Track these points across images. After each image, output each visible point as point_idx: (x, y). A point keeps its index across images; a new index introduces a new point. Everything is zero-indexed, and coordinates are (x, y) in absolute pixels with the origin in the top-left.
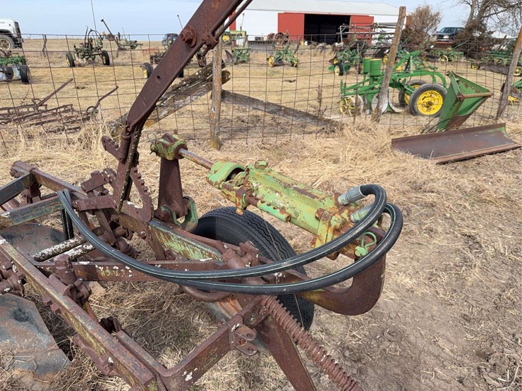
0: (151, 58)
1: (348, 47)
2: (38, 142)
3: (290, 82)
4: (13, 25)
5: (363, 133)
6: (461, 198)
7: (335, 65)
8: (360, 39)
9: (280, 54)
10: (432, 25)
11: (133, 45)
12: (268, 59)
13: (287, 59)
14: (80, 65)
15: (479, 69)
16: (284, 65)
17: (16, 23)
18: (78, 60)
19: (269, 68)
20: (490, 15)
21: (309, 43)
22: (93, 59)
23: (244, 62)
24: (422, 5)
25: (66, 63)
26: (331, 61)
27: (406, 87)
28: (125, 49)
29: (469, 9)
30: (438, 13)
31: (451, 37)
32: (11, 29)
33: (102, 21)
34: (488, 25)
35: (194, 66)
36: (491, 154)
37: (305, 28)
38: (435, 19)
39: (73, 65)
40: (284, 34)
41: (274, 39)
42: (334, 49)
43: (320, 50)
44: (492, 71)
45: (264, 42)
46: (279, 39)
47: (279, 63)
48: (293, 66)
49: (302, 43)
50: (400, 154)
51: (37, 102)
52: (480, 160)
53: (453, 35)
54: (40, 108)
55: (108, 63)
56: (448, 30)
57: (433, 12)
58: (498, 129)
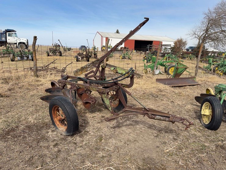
0: (78, 54)
1: (150, 53)
2: (53, 75)
3: (128, 64)
4: (26, 41)
5: (149, 78)
6: (174, 95)
7: (145, 59)
8: (155, 50)
9: (125, 55)
10: (184, 45)
11: (69, 49)
12: (120, 56)
13: (127, 56)
14: (51, 56)
15: (201, 62)
16: (126, 58)
17: (27, 40)
18: (50, 54)
19: (120, 60)
20: (206, 43)
21: (136, 51)
22: (56, 54)
23: (111, 57)
24: (180, 38)
25: (46, 55)
26: (144, 58)
27: (166, 66)
28: (66, 51)
29: (198, 40)
30: (186, 42)
31: (192, 50)
32: (25, 42)
33: (59, 40)
34: (206, 46)
35: (93, 58)
36: (190, 86)
37: (135, 45)
38: (185, 44)
39: (48, 55)
40: (127, 47)
41: (123, 49)
42: (145, 54)
43: (140, 54)
44: (206, 63)
45: (119, 50)
46: (125, 49)
47: (124, 58)
48: (129, 59)
49: (134, 51)
50: (158, 83)
51: (45, 66)
52: (185, 87)
53: (193, 49)
54: (46, 68)
55: (61, 55)
56: (191, 48)
57: (184, 41)
58: (193, 79)
